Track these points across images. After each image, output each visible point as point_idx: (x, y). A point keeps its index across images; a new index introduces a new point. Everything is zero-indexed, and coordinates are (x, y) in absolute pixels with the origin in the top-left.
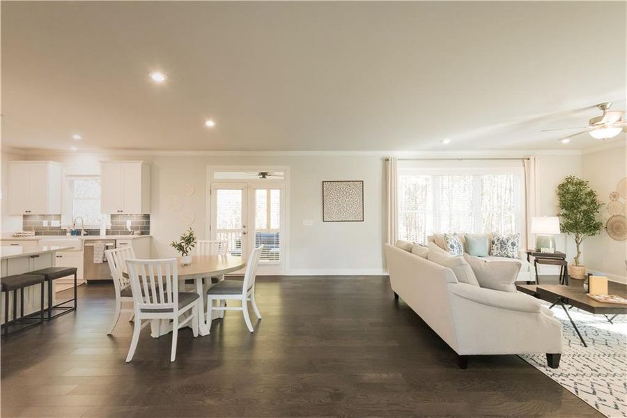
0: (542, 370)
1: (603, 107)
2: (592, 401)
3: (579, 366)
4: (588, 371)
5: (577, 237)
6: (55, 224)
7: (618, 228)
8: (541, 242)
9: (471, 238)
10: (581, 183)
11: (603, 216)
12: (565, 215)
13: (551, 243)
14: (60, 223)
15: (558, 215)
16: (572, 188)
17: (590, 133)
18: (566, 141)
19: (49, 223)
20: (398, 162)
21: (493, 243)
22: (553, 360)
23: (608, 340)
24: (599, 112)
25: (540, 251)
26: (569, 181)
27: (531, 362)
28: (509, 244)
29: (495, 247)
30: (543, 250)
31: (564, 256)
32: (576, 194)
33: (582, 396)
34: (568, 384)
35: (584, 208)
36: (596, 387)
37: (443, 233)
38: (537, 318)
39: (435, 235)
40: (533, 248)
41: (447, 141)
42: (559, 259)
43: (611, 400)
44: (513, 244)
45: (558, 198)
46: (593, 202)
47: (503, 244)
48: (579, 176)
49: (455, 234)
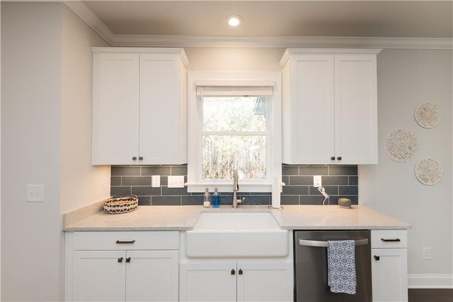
6: (175, 181)
14: (186, 180)
19: (164, 181)
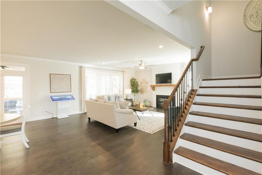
0: (134, 127)
1: (141, 61)
2: (143, 130)
3: (140, 124)
4: (141, 125)
5: (134, 94)
7: (142, 91)
8: (127, 96)
9: (110, 96)
10: (135, 79)
11: (139, 88)
12: (132, 88)
13: (129, 96)
15: (130, 88)
16: (133, 81)
17: (139, 67)
18: (132, 68)
20: (85, 68)
21: (116, 97)
22: (135, 124)
23: (143, 118)
24: (141, 63)
25: (127, 98)
26: (133, 79)
27: (131, 126)
28: (120, 97)
29: (117, 98)
30: (128, 98)
31: (132, 99)
32: (134, 82)
33: (142, 130)
34: (139, 128)
35: (136, 86)
36: (144, 128)
37: (102, 95)
38: (133, 114)
39: (99, 96)
40: (125, 98)
41: (104, 63)
42: (131, 100)
43: (146, 129)
44: (121, 97)
45: (130, 83)
46: (137, 85)
47: (119, 97)
48: (135, 78)
49: (106, 95)
